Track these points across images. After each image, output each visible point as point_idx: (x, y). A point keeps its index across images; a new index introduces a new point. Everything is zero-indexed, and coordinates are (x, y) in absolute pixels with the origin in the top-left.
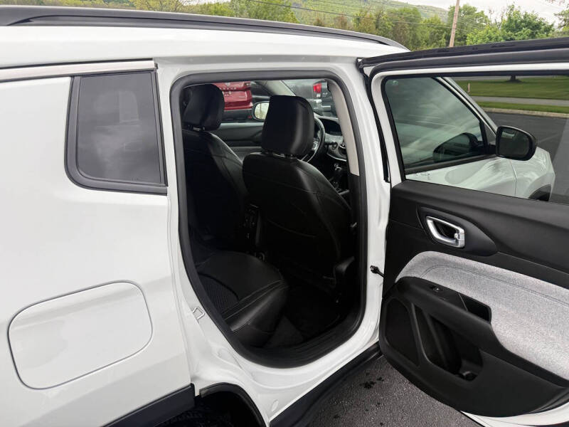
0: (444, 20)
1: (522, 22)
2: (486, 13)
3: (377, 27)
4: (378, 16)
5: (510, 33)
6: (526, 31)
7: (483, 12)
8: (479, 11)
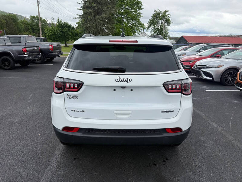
6: (66, 28)
7: (45, 20)
8: (43, 19)
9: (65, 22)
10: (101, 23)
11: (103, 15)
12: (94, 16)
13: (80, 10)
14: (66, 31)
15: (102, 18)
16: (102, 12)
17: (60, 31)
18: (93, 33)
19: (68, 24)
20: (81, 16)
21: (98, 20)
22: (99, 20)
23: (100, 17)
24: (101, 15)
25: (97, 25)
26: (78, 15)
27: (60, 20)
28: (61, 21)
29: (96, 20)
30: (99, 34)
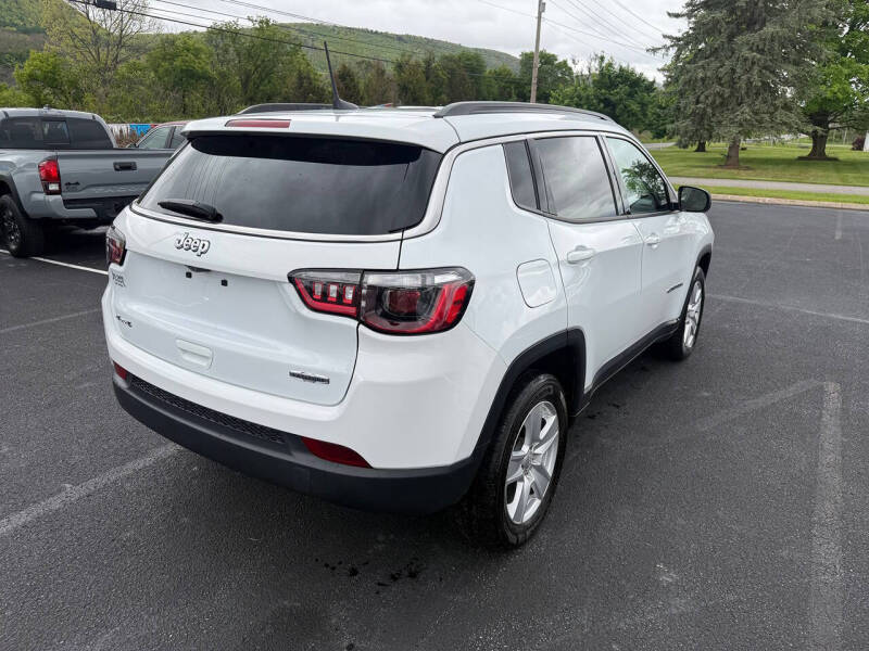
0: (516, 71)
1: (617, 77)
2: (570, 64)
3: (427, 78)
4: (428, 62)
5: (603, 91)
6: (623, 89)
7: (565, 62)
8: (560, 59)
9: (624, 65)
10: (753, 63)
11: (769, 29)
12: (731, 38)
13: (677, 16)
14: (621, 100)
15: (761, 39)
16: (769, 18)
17: (600, 101)
18: (714, 102)
19: (632, 73)
20: (678, 39)
21: (746, 53)
22: (751, 49)
23: (753, 37)
24: (760, 29)
25: (733, 71)
26: (665, 36)
27: (606, 61)
28: (610, 65)
29: (733, 53)
30: (739, 105)
